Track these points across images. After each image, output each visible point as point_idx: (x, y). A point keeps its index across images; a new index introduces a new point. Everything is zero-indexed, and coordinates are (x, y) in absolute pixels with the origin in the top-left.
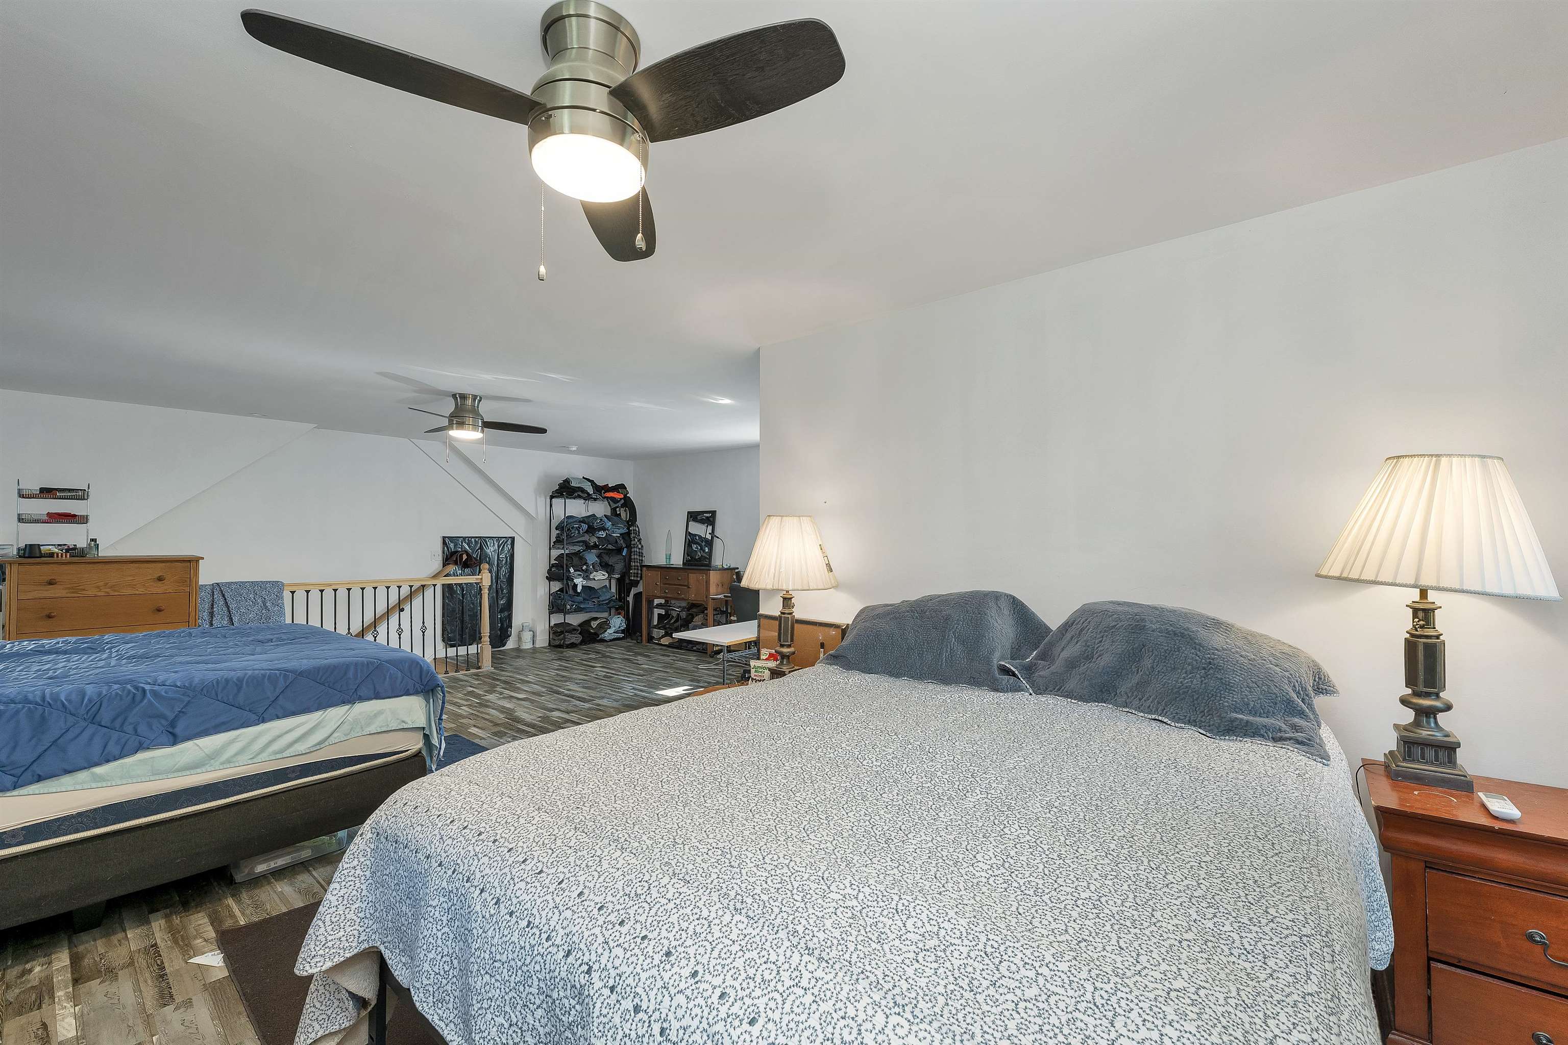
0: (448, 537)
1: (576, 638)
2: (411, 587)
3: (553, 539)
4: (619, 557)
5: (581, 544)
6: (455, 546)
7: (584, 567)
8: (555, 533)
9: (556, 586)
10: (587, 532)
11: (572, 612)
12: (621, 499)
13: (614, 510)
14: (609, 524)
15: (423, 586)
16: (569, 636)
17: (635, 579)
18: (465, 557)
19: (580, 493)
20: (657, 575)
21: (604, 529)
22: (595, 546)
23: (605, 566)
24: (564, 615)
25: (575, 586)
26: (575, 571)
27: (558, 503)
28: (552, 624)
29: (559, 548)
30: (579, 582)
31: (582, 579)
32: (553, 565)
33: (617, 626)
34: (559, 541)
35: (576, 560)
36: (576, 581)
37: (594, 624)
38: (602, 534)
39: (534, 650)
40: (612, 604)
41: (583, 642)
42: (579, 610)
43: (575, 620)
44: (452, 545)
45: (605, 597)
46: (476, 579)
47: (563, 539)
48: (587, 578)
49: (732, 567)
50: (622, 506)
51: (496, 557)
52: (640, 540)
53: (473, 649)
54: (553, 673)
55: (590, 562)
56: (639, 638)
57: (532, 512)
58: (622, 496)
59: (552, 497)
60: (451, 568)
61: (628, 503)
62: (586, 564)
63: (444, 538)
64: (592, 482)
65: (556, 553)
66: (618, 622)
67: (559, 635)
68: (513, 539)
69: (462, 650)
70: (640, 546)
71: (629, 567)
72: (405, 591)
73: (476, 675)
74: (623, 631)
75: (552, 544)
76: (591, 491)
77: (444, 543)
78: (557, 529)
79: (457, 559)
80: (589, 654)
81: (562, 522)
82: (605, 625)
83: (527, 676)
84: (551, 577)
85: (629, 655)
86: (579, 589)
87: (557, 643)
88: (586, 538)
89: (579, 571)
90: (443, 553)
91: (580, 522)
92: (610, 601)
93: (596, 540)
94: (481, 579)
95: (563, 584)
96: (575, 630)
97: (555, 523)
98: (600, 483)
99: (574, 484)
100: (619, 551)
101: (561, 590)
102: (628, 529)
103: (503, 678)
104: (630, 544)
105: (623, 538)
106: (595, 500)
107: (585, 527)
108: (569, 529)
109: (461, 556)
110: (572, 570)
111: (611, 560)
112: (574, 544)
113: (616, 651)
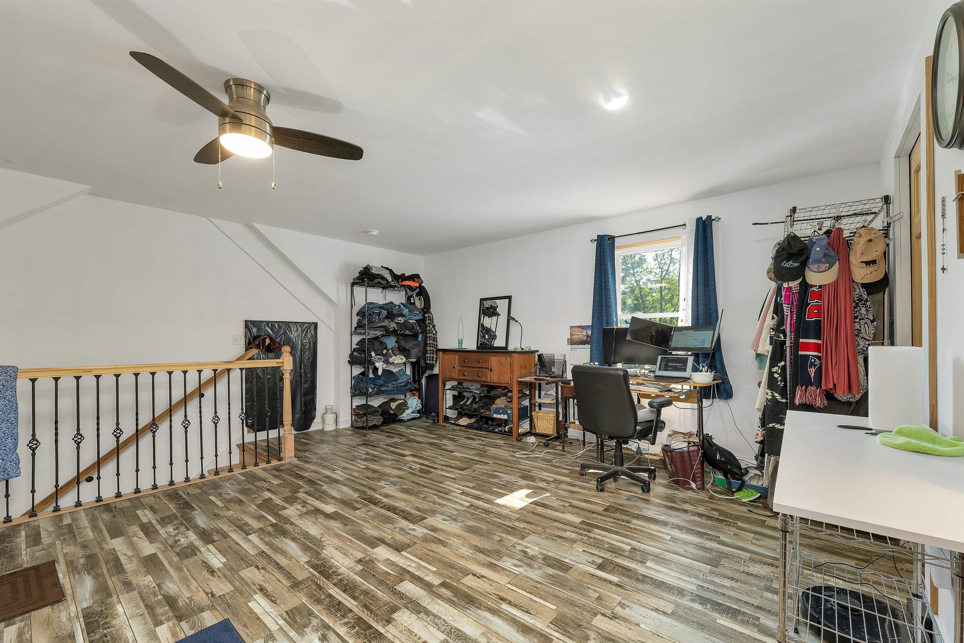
0: (252, 322)
1: (377, 420)
2: (215, 371)
3: (355, 325)
4: (415, 342)
5: (382, 329)
6: (258, 330)
7: (385, 352)
8: (355, 319)
9: (357, 370)
10: (387, 317)
11: (373, 395)
12: (417, 287)
13: (409, 298)
14: (406, 311)
15: (229, 370)
16: (370, 417)
17: (431, 362)
18: (268, 341)
19: (380, 280)
20: (455, 359)
21: (403, 316)
22: (395, 331)
23: (403, 351)
24: (367, 398)
25: (376, 369)
26: (376, 355)
27: (359, 291)
28: (354, 407)
29: (361, 333)
30: (380, 365)
31: (382, 363)
32: (355, 350)
33: (414, 407)
34: (360, 325)
35: (377, 344)
36: (377, 365)
37: (393, 405)
38: (401, 320)
39: (337, 433)
40: (409, 386)
41: (384, 423)
42: (379, 393)
43: (376, 402)
44: (254, 330)
45: (402, 380)
46: (277, 363)
47: (365, 324)
48: (387, 362)
49: (532, 349)
50: (418, 295)
51: (300, 342)
52: (434, 326)
53: (273, 434)
54: (362, 465)
55: (389, 347)
56: (436, 418)
57: (333, 297)
58: (417, 285)
59: (353, 284)
60: (254, 352)
61: (422, 292)
62: (386, 348)
63: (246, 322)
64: (391, 271)
65: (357, 339)
66: (414, 403)
67: (362, 418)
68: (316, 324)
69: (262, 435)
70: (434, 332)
71: (425, 352)
72: (207, 374)
73: (277, 469)
74: (419, 412)
75: (353, 329)
76: (389, 278)
77: (247, 327)
78: (357, 315)
79: (259, 343)
80: (393, 437)
81: (363, 308)
82: (403, 407)
83: (333, 470)
84: (353, 361)
85: (433, 438)
86: (380, 372)
87: (360, 424)
88: (386, 323)
89: (379, 355)
90: (246, 337)
91: (380, 307)
92: (407, 383)
93: (395, 325)
94: (283, 362)
95: (364, 367)
96: (376, 411)
97: (356, 309)
98: (398, 272)
99: (374, 271)
100: (416, 336)
101: (363, 374)
102: (423, 316)
103: (306, 475)
104: (426, 330)
105: (419, 324)
106: (393, 287)
107: (385, 313)
108: (370, 314)
109: (264, 340)
110: (373, 354)
111: (408, 346)
112: (375, 328)
113: (419, 433)
